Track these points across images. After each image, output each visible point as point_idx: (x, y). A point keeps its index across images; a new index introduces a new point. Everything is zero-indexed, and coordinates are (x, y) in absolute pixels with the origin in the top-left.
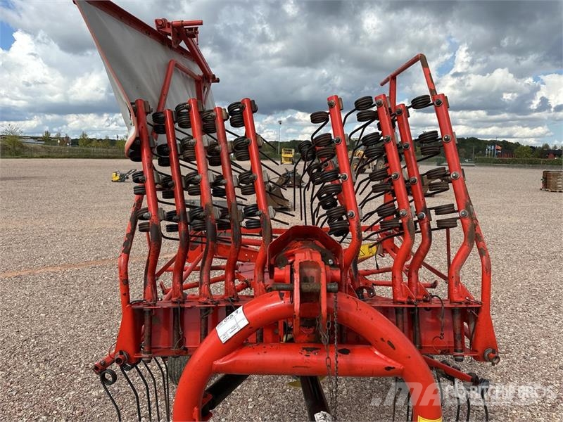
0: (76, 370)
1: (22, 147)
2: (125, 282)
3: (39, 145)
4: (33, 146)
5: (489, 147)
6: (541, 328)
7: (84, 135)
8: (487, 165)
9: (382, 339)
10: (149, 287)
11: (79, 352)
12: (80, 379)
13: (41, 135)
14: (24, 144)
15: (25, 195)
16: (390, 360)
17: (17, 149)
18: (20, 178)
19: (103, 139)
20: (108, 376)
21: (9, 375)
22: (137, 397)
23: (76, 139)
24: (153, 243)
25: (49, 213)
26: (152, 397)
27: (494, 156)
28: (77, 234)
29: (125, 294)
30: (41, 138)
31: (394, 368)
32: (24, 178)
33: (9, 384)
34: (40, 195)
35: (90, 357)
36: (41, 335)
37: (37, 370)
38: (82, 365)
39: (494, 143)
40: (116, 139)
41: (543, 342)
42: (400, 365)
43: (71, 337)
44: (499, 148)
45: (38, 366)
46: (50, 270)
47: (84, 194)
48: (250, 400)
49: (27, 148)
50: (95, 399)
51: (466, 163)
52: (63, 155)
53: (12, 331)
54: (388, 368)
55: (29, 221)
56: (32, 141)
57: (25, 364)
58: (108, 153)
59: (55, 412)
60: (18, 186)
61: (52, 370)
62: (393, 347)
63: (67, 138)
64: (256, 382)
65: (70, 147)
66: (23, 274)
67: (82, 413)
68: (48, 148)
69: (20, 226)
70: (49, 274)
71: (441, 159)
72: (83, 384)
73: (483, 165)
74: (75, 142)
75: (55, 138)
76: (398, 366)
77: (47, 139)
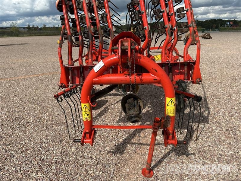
0: (49, 106)
1: (19, 32)
2: (61, 58)
3: (26, 31)
4: (23, 31)
5: (227, 23)
6: (235, 91)
7: (44, 25)
8: (225, 32)
9: (153, 69)
10: (70, 60)
11: (49, 101)
12: (50, 109)
13: (26, 27)
14: (19, 31)
15: (22, 50)
16: (155, 77)
17: (17, 33)
18: (20, 44)
19: (53, 27)
20: (60, 99)
21: (24, 108)
22: (72, 114)
23: (41, 28)
24: (70, 43)
25: (33, 56)
26: (77, 114)
27: (229, 27)
28: (45, 63)
29: (61, 63)
30: (26, 28)
31: (157, 79)
32: (21, 44)
33: (25, 111)
34: (28, 50)
35: (54, 103)
36: (35, 96)
37: (34, 107)
38: (51, 105)
39: (229, 21)
40: (58, 27)
41: (234, 95)
42: (159, 78)
43: (46, 97)
44: (232, 23)
45: (35, 106)
46: (36, 76)
47: (46, 49)
48: (114, 114)
49: (21, 32)
50: (57, 115)
51: (216, 31)
52: (36, 35)
53: (23, 95)
54: (155, 79)
55: (25, 60)
56: (23, 29)
57: (30, 105)
58: (55, 33)
59: (42, 119)
60: (19, 47)
61: (40, 107)
62: (157, 72)
63: (37, 27)
64: (116, 109)
65: (39, 31)
66: (25, 77)
67: (52, 119)
68: (30, 32)
69: (22, 61)
70: (35, 77)
71: (203, 29)
72: (52, 111)
73: (223, 32)
74: (41, 29)
75: (32, 28)
76: (158, 79)
77: (29, 28)
